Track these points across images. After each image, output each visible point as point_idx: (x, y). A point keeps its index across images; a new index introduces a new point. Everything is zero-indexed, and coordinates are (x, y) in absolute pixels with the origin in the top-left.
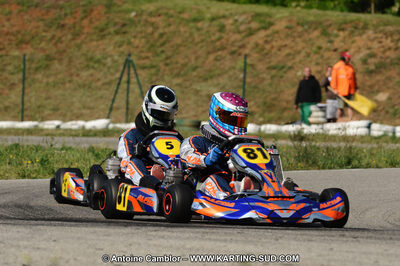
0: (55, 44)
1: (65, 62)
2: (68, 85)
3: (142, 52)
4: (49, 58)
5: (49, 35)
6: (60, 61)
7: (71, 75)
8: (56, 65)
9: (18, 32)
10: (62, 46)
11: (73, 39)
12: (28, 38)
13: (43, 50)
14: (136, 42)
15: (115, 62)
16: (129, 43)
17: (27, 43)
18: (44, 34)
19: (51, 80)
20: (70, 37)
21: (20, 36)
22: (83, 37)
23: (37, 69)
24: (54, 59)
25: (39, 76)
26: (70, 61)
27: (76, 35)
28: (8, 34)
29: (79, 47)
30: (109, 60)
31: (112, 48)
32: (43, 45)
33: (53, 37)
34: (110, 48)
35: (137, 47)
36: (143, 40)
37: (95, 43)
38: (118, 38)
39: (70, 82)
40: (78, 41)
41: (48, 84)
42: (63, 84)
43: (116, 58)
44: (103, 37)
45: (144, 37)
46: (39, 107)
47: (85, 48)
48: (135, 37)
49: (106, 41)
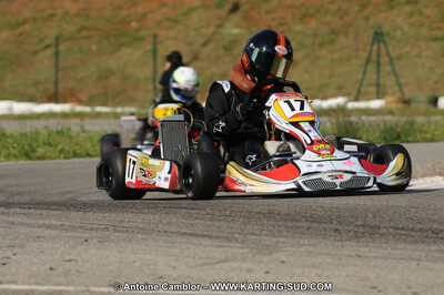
0: (341, 18)
1: (352, 35)
2: (354, 61)
3: (433, 22)
4: (334, 33)
5: (335, 7)
6: (347, 34)
7: (358, 50)
8: (342, 40)
9: (302, 5)
10: (348, 19)
11: (361, 11)
12: (312, 11)
13: (328, 23)
14: (428, 11)
15: (404, 33)
16: (421, 13)
17: (311, 16)
18: (329, 6)
19: (337, 56)
20: (357, 8)
21: (304, 10)
22: (371, 8)
23: (321, 45)
24: (338, 33)
25: (323, 52)
26: (357, 35)
27: (363, 7)
28: (290, 7)
29: (367, 19)
30: (398, 33)
31: (401, 19)
32: (328, 18)
33: (339, 9)
34: (400, 20)
35: (429, 17)
36: (436, 10)
37: (383, 15)
38: (408, 8)
39: (357, 57)
40: (366, 13)
41: (332, 60)
42: (349, 59)
43: (406, 29)
44: (392, 8)
45: (436, 6)
46: (322, 86)
47: (372, 20)
48: (427, 6)
49: (395, 12)
